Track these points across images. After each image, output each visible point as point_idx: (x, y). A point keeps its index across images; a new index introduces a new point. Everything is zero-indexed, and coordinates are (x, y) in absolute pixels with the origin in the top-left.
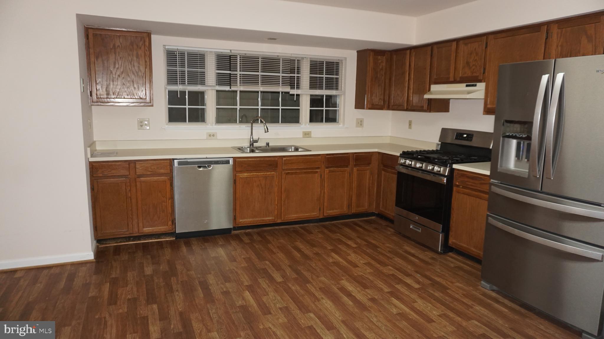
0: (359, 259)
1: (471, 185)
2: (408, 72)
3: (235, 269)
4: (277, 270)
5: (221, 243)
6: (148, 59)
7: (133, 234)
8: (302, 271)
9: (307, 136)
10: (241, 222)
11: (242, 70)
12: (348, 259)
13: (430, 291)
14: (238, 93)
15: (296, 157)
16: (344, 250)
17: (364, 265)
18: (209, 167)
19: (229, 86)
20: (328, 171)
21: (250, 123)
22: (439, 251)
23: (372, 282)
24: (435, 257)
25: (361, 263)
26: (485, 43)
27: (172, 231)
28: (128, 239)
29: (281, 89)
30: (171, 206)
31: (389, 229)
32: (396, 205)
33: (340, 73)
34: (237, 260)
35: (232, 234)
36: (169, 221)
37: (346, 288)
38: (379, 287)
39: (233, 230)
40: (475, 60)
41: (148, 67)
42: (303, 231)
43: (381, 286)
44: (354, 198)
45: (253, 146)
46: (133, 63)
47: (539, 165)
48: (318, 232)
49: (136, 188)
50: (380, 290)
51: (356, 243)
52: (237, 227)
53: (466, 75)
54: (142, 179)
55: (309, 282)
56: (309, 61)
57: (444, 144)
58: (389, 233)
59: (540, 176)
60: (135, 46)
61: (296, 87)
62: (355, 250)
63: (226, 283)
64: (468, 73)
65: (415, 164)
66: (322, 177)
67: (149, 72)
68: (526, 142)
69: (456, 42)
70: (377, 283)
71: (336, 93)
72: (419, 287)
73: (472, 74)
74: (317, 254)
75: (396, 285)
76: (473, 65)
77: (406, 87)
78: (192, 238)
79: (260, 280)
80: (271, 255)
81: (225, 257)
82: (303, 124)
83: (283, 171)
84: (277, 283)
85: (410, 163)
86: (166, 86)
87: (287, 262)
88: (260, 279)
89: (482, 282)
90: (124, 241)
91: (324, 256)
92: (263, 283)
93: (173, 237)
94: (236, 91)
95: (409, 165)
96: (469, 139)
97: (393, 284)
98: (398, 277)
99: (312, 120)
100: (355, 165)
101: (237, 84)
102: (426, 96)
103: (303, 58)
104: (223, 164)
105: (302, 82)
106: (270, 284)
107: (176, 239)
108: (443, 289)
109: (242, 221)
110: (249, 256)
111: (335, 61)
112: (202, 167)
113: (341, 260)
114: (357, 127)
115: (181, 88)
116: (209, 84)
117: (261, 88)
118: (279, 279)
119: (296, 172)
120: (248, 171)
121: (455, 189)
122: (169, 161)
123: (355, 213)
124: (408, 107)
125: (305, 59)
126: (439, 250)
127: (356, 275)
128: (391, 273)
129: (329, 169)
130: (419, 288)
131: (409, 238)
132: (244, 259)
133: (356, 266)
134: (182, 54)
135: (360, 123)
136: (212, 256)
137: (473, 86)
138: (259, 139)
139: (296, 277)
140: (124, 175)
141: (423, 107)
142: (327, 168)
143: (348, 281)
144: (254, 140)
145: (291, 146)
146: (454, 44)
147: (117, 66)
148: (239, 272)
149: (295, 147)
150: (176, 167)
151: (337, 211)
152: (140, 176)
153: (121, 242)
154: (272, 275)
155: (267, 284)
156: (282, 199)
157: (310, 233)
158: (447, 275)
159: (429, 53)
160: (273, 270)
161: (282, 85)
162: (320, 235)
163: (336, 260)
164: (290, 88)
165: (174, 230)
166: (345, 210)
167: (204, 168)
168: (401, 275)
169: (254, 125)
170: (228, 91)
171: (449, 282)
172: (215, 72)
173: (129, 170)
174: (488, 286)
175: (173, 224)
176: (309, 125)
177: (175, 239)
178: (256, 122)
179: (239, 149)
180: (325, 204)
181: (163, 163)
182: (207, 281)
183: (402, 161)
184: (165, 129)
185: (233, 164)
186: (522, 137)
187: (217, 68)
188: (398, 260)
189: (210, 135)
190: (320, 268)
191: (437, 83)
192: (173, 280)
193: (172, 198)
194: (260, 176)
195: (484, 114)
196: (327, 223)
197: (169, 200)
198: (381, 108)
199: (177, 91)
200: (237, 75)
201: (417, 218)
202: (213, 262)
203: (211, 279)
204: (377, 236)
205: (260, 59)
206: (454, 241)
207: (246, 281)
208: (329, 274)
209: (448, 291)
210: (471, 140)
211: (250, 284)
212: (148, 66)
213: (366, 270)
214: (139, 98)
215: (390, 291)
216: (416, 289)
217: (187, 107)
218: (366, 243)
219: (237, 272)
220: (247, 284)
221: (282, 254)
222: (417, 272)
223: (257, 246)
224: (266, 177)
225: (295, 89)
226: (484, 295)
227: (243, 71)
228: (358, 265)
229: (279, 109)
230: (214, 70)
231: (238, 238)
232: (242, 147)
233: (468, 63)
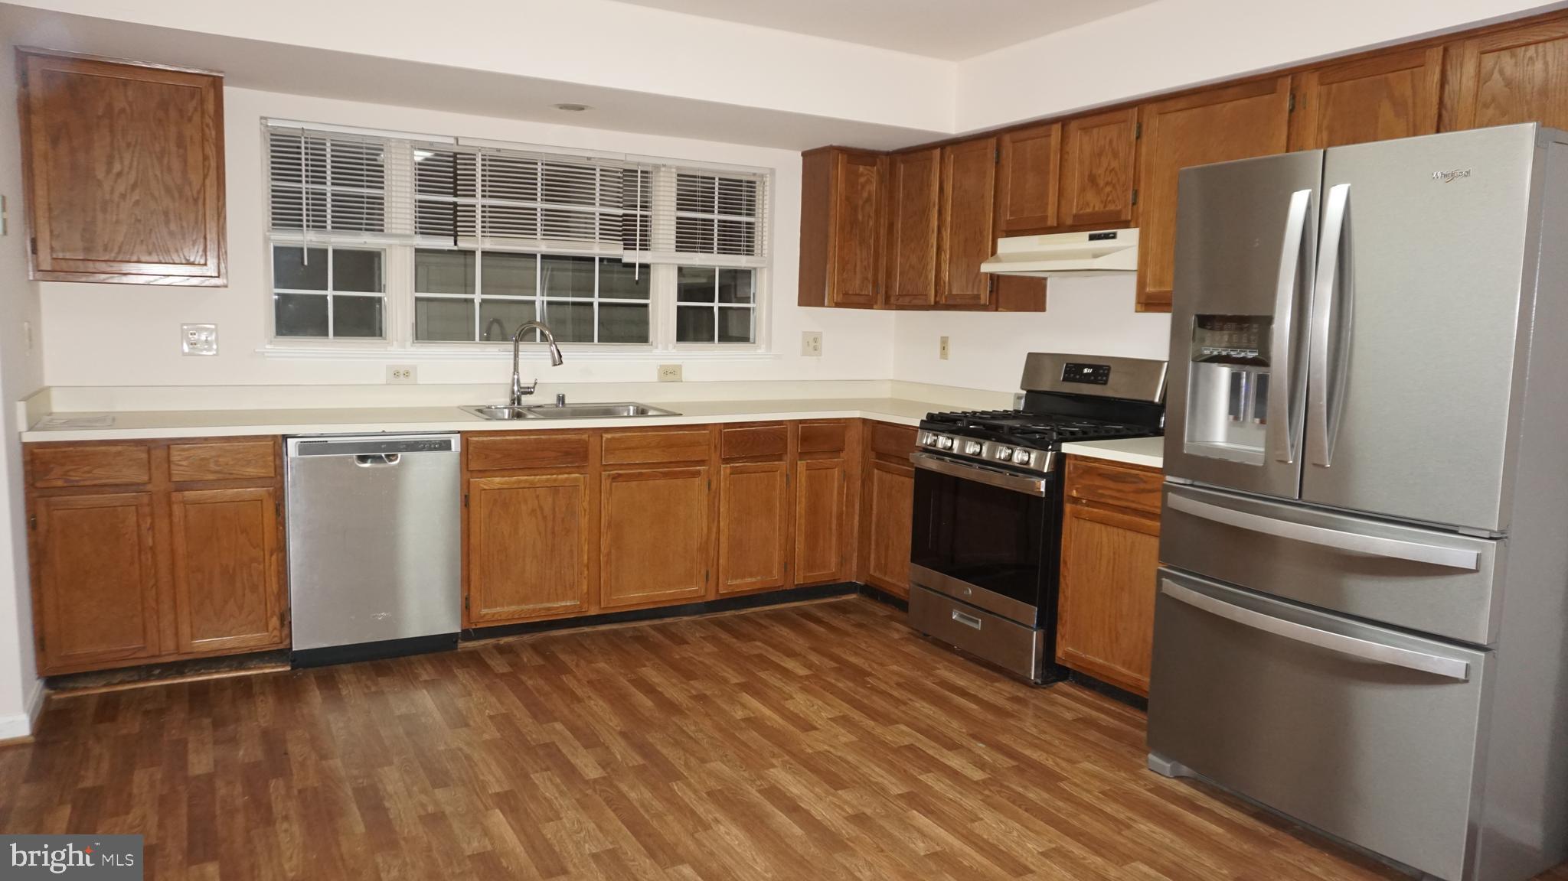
0: (816, 707)
1: (1112, 497)
2: (937, 207)
3: (465, 748)
4: (586, 747)
5: (425, 677)
6: (212, 151)
7: (159, 656)
8: (659, 747)
9: (670, 377)
10: (485, 615)
11: (487, 194)
12: (788, 709)
13: (1013, 786)
14: (478, 256)
15: (640, 432)
16: (777, 685)
17: (833, 724)
18: (391, 458)
19: (453, 238)
20: (728, 471)
21: (512, 340)
22: (1030, 679)
23: (856, 768)
24: (1020, 695)
25: (821, 718)
26: (1135, 126)
27: (281, 647)
28: (146, 671)
29: (598, 248)
30: (278, 572)
31: (898, 625)
32: (913, 560)
33: (758, 210)
34: (472, 723)
35: (459, 650)
36: (272, 617)
37: (782, 788)
38: (876, 784)
39: (462, 640)
40: (1111, 171)
41: (213, 173)
42: (660, 637)
43: (880, 780)
44: (800, 546)
45: (519, 403)
46: (165, 161)
47: (1292, 431)
48: (701, 637)
49: (171, 523)
50: (880, 791)
51: (809, 665)
52: (474, 629)
53: (1089, 210)
54: (190, 495)
55: (678, 777)
56: (675, 175)
57: (1033, 396)
58: (896, 636)
59: (1295, 461)
60: (173, 114)
61: (640, 245)
62: (807, 683)
63: (436, 791)
64: (1094, 204)
65: (962, 447)
66: (714, 486)
67: (215, 189)
68: (1255, 371)
69: (1060, 124)
70: (870, 773)
71: (747, 262)
72: (983, 777)
73: (1105, 207)
74: (701, 698)
75: (920, 774)
76: (1107, 184)
77: (932, 246)
78: (342, 665)
79: (537, 778)
80: (568, 706)
81: (437, 716)
82: (660, 346)
83: (605, 471)
84: (587, 782)
85: (949, 443)
86: (267, 234)
87: (615, 722)
88: (538, 775)
89: (1151, 756)
90: (131, 679)
91: (719, 702)
92: (546, 784)
93: (284, 663)
94: (473, 253)
95: (944, 448)
96: (1100, 378)
97: (912, 771)
98: (924, 752)
99: (682, 335)
100: (802, 455)
101: (474, 232)
102: (987, 268)
103: (657, 167)
104: (430, 449)
105: (657, 232)
106: (565, 789)
107: (292, 669)
108: (1048, 779)
109: (488, 614)
110: (506, 710)
111: (744, 178)
112: (369, 460)
113: (767, 712)
114: (804, 354)
115: (311, 241)
116: (394, 231)
117: (541, 246)
118: (593, 772)
119: (641, 474)
120: (502, 471)
121: (1068, 508)
122: (272, 443)
123: (804, 584)
124: (937, 299)
125: (663, 169)
126: (1030, 675)
127: (810, 751)
128: (907, 741)
129: (732, 465)
130: (984, 781)
131: (948, 647)
132: (491, 717)
133: (808, 727)
134: (317, 145)
135: (812, 344)
136: (397, 713)
137: (1106, 237)
138: (536, 383)
139: (641, 763)
140: (132, 484)
141: (978, 297)
142: (726, 461)
143: (790, 768)
144: (521, 388)
145: (627, 405)
146: (1056, 130)
147: (117, 167)
148: (476, 756)
149: (638, 407)
150: (292, 459)
151: (754, 580)
152: (181, 487)
153: (121, 683)
154: (572, 761)
155: (557, 786)
156: (602, 548)
157: (683, 641)
158: (1057, 742)
159: (991, 154)
160: (574, 747)
161: (600, 239)
162: (709, 648)
163: (753, 713)
164: (623, 246)
165: (288, 641)
166: (775, 578)
167: (376, 462)
168: (934, 748)
169: (522, 346)
170: (450, 251)
171: (1063, 759)
172: (411, 198)
173: (150, 469)
174: (1167, 766)
175: (282, 625)
176: (674, 347)
177: (288, 668)
178: (526, 337)
179: (480, 411)
180: (721, 561)
181: (253, 447)
182: (380, 786)
183: (928, 439)
184: (263, 353)
185: (460, 450)
186: (1244, 358)
187: (418, 188)
188: (925, 709)
189: (396, 374)
190: (709, 737)
191: (1011, 233)
192: (276, 786)
193: (282, 548)
194: (538, 486)
195: (1136, 311)
196: (728, 613)
197: (271, 555)
198: (868, 305)
199: (302, 249)
200: (474, 206)
201: (970, 591)
202: (401, 730)
203: (392, 780)
204: (863, 646)
205: (540, 164)
206: (1070, 649)
207: (495, 779)
208: (735, 752)
209: (1062, 784)
210: (1105, 383)
211: (508, 789)
212: (211, 173)
213: (836, 736)
214: (184, 261)
215: (906, 791)
216: (976, 783)
217: (330, 293)
218: (836, 665)
219: (468, 758)
220: (498, 789)
221: (601, 703)
222: (974, 736)
223: (530, 683)
224: (555, 489)
225: (635, 249)
226: (1159, 790)
227: (490, 197)
228: (815, 724)
229: (591, 304)
230: (411, 193)
231: (475, 660)
232: (489, 407)
233: (1092, 179)
